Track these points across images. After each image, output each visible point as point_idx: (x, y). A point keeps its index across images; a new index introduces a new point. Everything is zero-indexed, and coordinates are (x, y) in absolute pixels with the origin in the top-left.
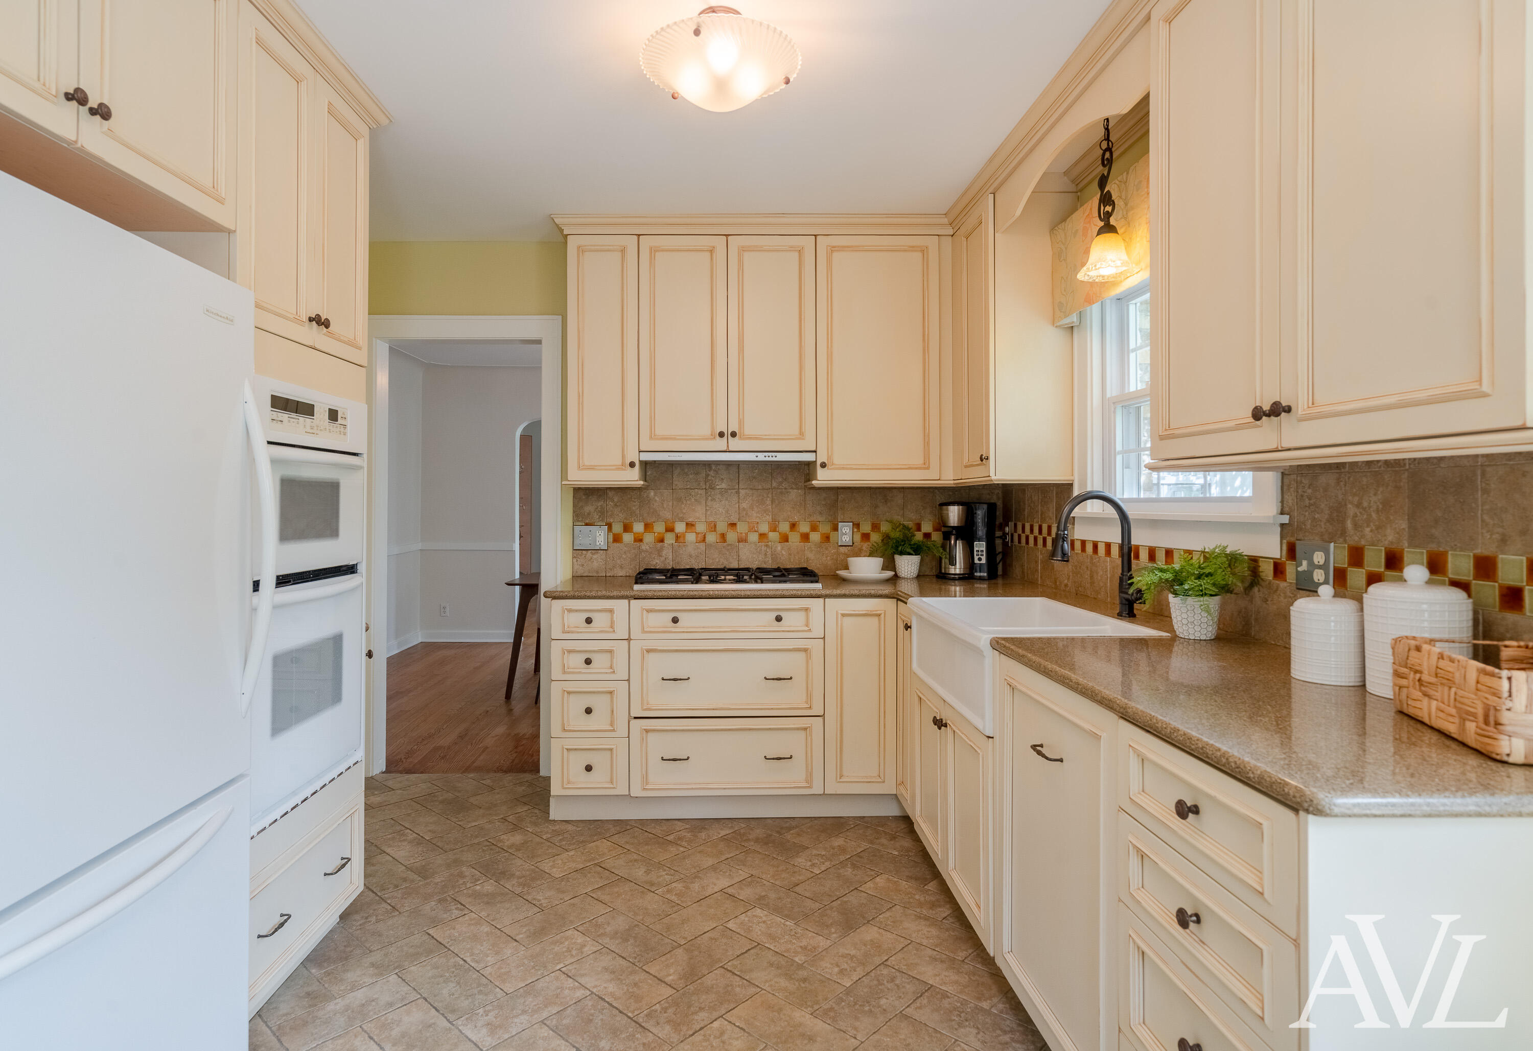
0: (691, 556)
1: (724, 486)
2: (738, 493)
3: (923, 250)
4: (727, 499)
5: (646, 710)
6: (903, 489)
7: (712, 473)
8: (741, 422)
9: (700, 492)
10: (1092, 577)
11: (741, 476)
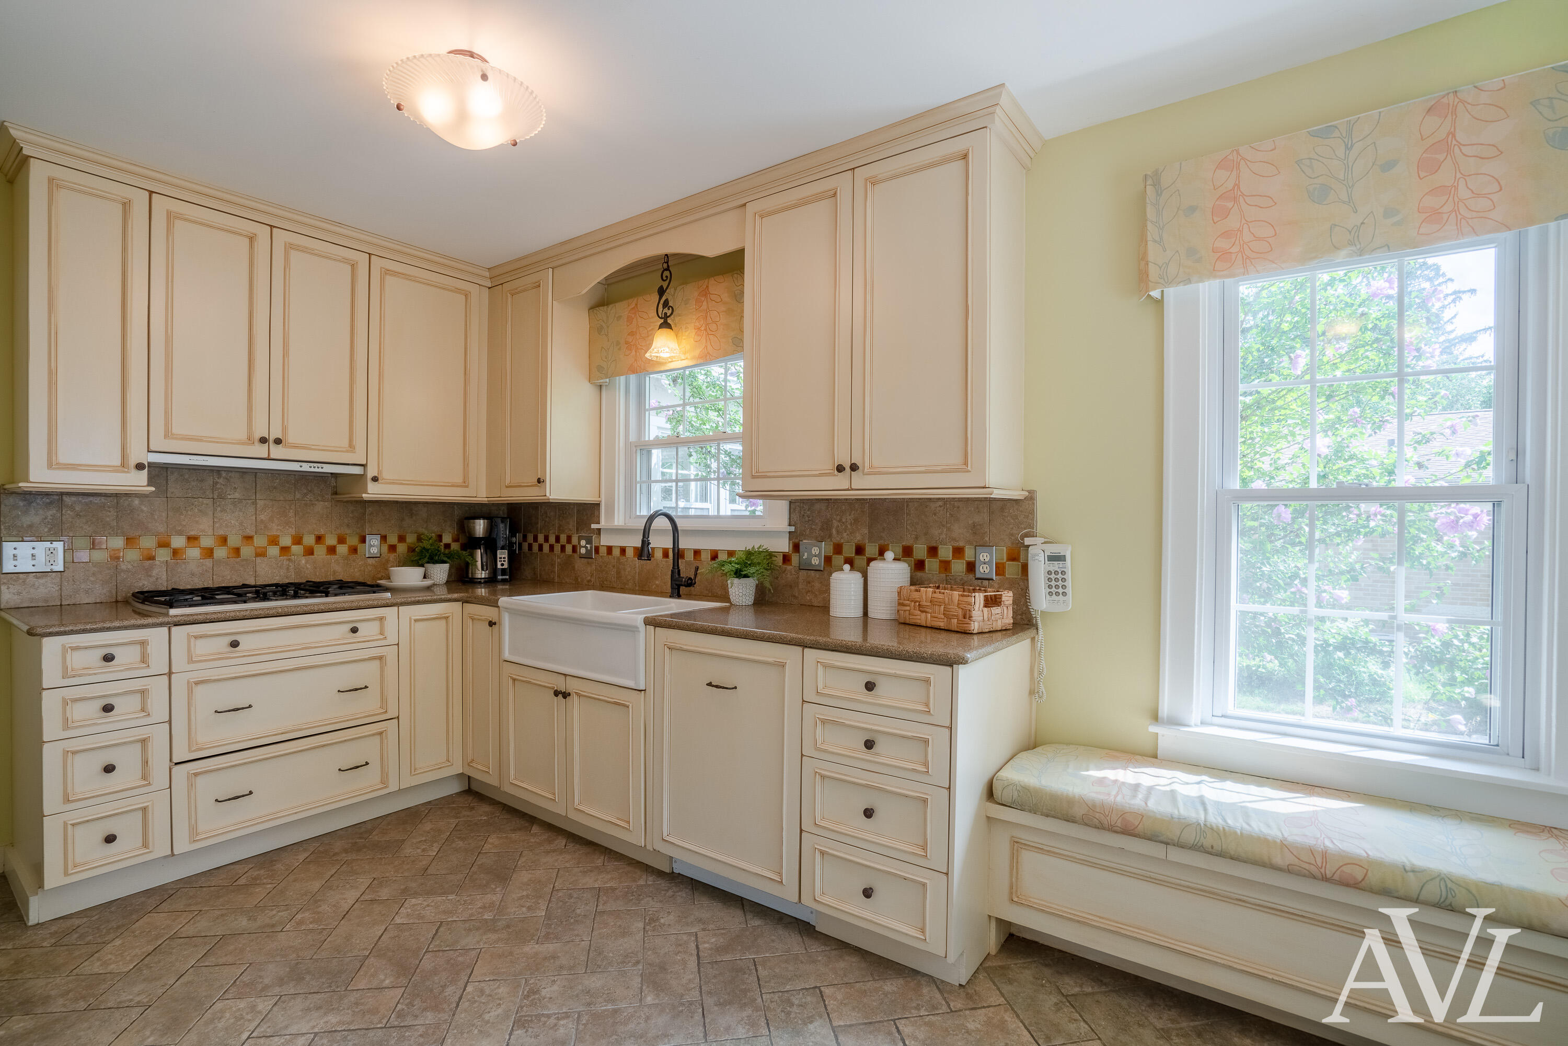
0: (193, 574)
1: (237, 495)
2: (255, 503)
3: (467, 295)
4: (240, 510)
5: (195, 751)
6: (426, 504)
7: (221, 481)
8: (284, 429)
9: (205, 501)
10: (618, 573)
11: (258, 486)
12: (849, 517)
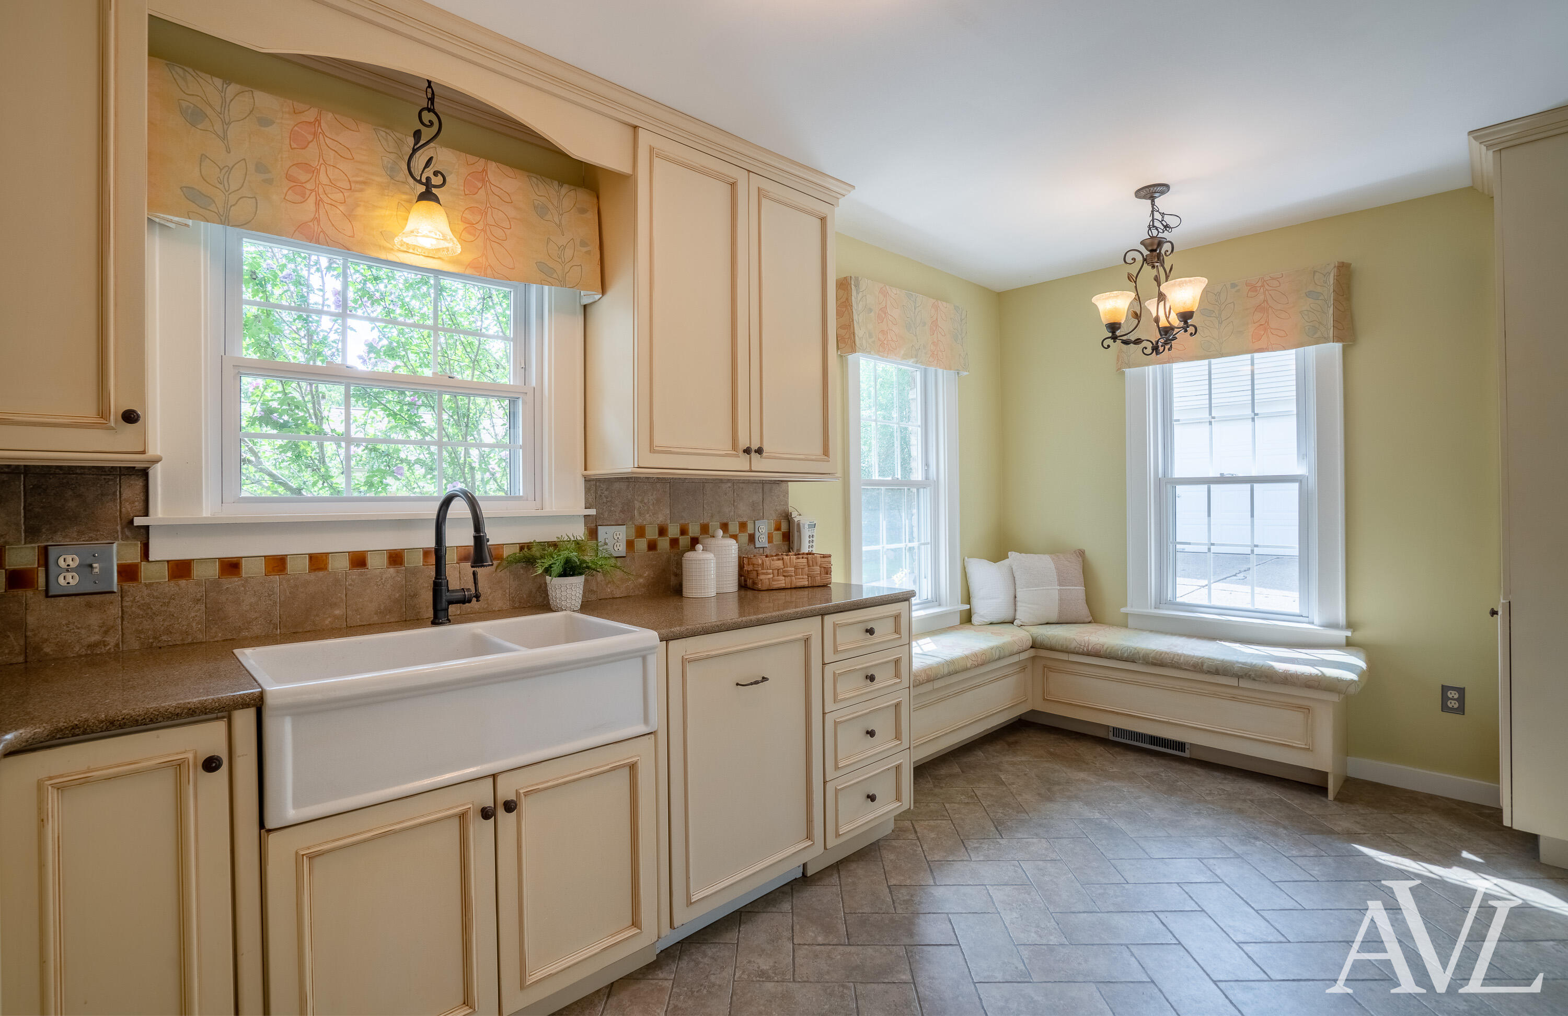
12: (651, 498)
